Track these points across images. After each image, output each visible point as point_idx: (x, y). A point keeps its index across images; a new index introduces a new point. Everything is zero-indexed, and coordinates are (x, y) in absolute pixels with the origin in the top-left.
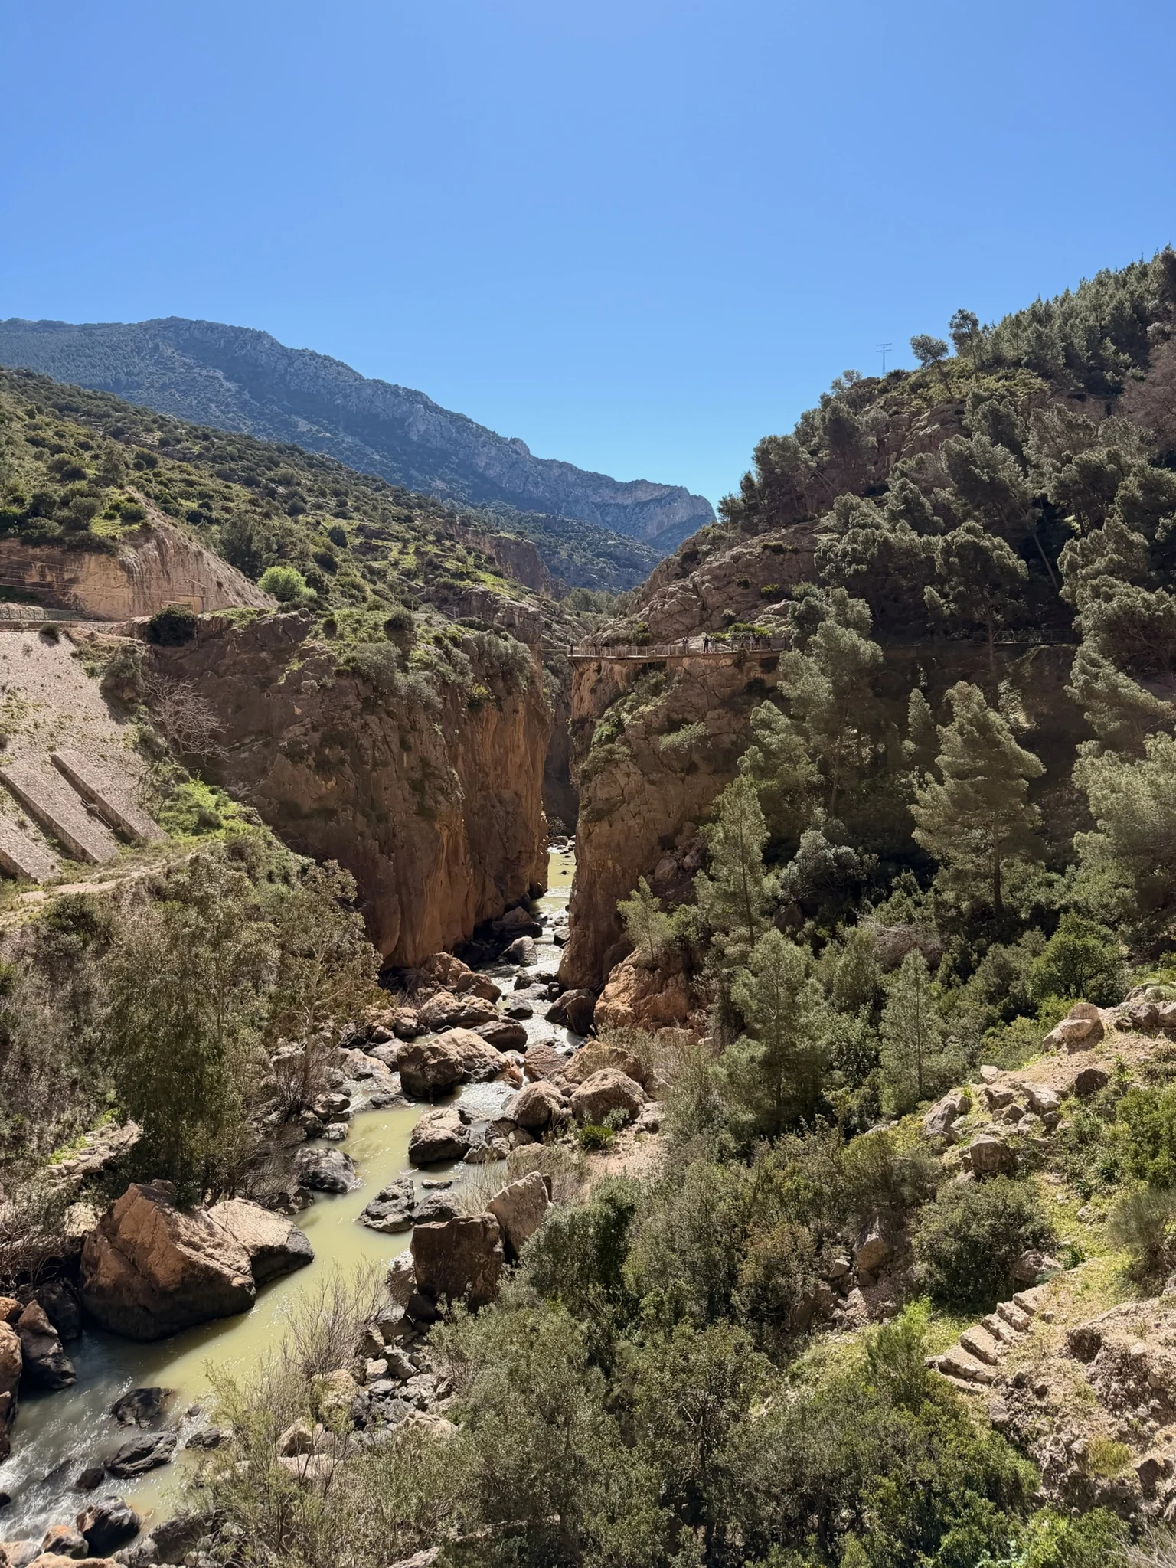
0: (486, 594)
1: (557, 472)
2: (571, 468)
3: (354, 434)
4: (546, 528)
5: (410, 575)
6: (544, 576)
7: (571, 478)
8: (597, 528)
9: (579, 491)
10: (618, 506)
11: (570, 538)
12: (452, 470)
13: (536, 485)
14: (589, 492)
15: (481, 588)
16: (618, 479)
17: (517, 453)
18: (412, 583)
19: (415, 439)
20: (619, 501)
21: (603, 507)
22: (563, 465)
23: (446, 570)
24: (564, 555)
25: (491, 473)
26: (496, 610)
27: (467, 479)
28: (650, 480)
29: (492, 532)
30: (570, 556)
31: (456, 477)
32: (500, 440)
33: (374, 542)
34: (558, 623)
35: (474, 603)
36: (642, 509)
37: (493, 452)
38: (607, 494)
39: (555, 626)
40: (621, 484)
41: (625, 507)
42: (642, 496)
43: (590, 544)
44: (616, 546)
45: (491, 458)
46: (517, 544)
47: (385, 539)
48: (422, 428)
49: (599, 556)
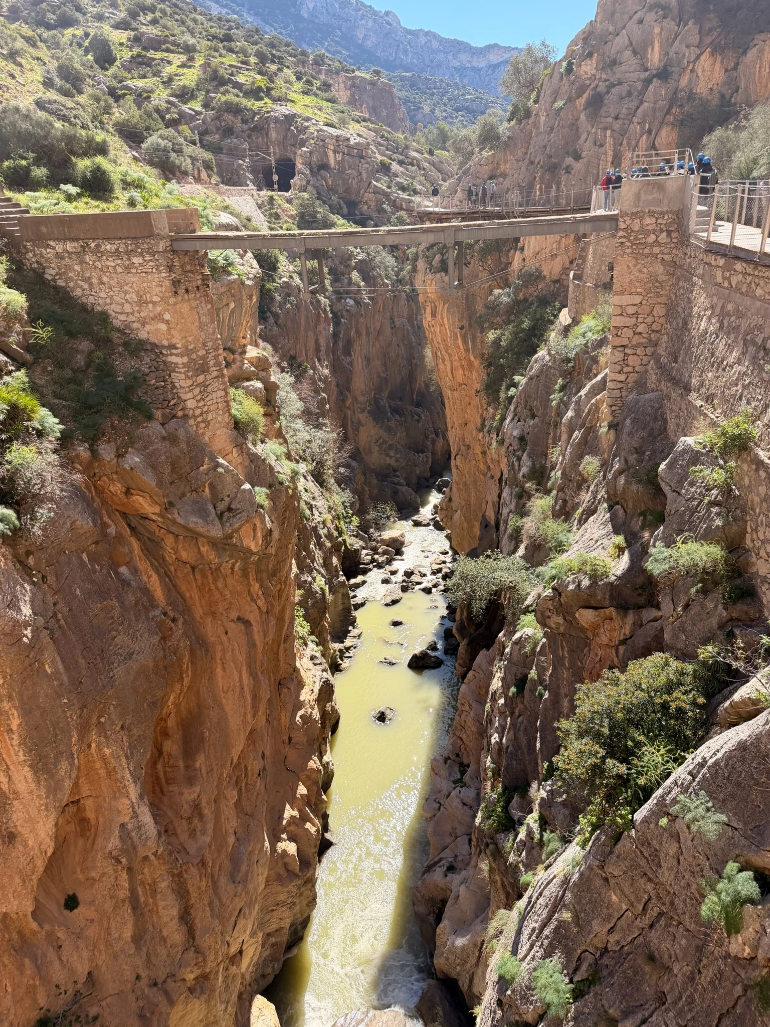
0: (290, 119)
1: (423, 40)
2: (435, 36)
3: (256, 14)
4: (411, 86)
5: (185, 95)
6: (402, 120)
7: (435, 44)
8: (456, 84)
9: (441, 57)
10: (473, 69)
11: (433, 94)
12: (337, 42)
13: (406, 52)
14: (450, 57)
15: (284, 110)
16: (473, 44)
17: (390, 24)
18: (185, 108)
19: (306, 16)
20: (475, 64)
21: (461, 70)
22: (427, 33)
23: (238, 86)
24: (427, 109)
25: (369, 44)
26: (303, 143)
27: (349, 50)
28: (501, 44)
29: (347, 71)
30: (433, 111)
31: (339, 48)
32: (375, 13)
33: (151, 54)
34: (401, 163)
35: (273, 135)
36: (494, 71)
37: (370, 24)
38: (464, 57)
39: (395, 167)
40: (476, 48)
41: (479, 70)
42: (494, 58)
43: (450, 99)
44: (473, 100)
45: (368, 29)
46: (373, 84)
47: (167, 50)
48: (311, 5)
49: (457, 110)
